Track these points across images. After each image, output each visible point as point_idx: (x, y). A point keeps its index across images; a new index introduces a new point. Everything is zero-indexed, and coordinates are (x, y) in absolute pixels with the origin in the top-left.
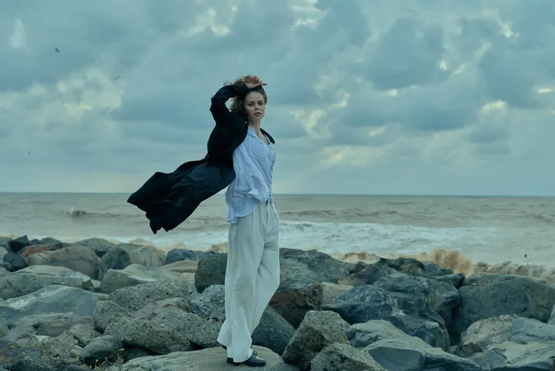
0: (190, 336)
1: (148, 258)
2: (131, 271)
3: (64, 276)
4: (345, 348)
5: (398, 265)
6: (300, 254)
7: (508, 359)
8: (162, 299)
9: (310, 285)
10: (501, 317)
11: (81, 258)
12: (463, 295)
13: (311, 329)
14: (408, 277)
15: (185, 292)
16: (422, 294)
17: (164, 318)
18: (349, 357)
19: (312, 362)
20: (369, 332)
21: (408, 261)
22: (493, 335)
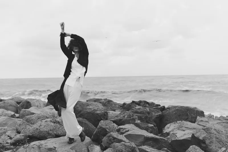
0: (55, 133)
1: (39, 104)
2: (32, 109)
3: (3, 112)
4: (115, 135)
5: (139, 103)
6: (101, 100)
7: (178, 137)
8: (44, 119)
9: (103, 112)
10: (178, 122)
11: (10, 105)
12: (164, 114)
13: (102, 127)
14: (142, 108)
15: (54, 116)
16: (147, 114)
17: (45, 126)
18: (116, 138)
19: (102, 140)
20: (125, 129)
21: (143, 102)
22: (175, 129)
